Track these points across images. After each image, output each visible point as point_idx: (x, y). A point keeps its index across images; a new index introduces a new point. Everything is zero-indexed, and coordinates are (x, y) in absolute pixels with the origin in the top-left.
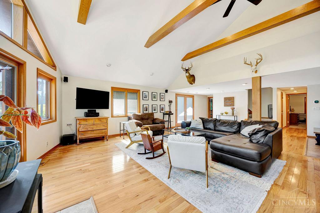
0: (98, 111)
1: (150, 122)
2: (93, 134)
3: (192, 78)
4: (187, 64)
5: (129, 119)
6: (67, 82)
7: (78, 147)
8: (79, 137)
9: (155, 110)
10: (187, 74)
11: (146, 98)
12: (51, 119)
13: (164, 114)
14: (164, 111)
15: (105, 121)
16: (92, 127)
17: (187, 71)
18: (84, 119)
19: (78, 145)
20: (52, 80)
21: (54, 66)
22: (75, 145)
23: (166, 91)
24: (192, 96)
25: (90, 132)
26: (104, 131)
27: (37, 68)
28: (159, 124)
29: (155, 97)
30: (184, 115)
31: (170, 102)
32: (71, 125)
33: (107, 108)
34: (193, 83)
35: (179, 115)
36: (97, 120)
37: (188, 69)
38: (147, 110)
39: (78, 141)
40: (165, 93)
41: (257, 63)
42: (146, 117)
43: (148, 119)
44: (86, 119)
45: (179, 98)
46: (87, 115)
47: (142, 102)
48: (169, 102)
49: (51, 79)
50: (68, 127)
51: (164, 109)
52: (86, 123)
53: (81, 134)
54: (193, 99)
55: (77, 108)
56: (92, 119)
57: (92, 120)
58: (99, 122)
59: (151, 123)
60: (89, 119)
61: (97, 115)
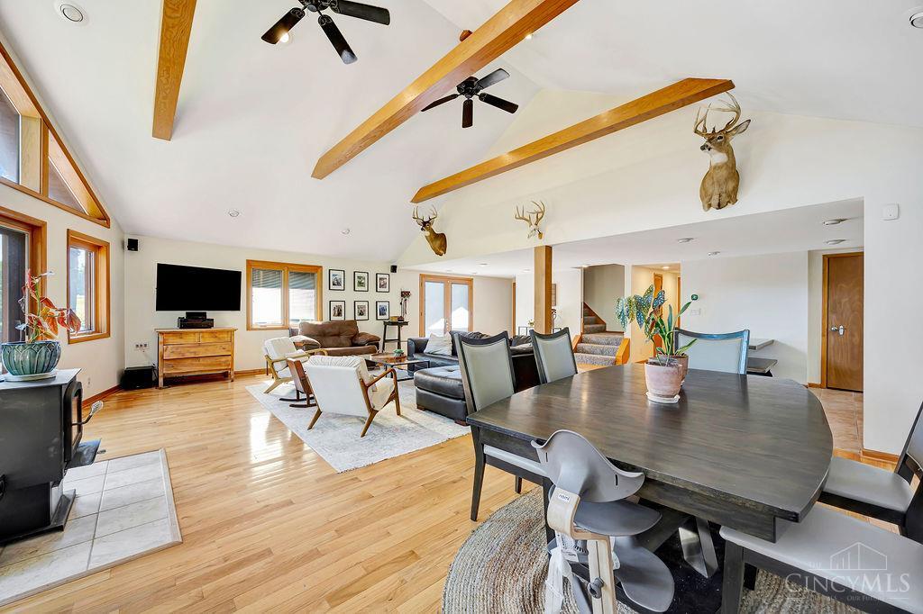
0: (210, 314)
1: (344, 342)
2: (198, 365)
3: (438, 243)
4: (425, 210)
5: (293, 333)
6: (136, 250)
7: (161, 392)
8: (163, 371)
9: (361, 314)
10: (428, 233)
11: (339, 284)
12: (97, 331)
13: (386, 324)
14: (386, 317)
15: (226, 337)
16: (193, 350)
17: (426, 225)
18: (174, 333)
19: (160, 388)
20: (99, 247)
21: (103, 219)
22: (154, 389)
23: (394, 269)
24: (469, 282)
25: (190, 361)
26: (224, 359)
27: (68, 230)
28: (364, 345)
29: (361, 284)
30: (443, 327)
31: (405, 294)
32: (145, 345)
33: (236, 307)
34: (442, 252)
35: (430, 328)
36: (206, 335)
37: (428, 222)
38: (339, 314)
39: (161, 380)
40: (389, 272)
41: (538, 220)
42: (335, 331)
43: (338, 335)
44: (181, 333)
45: (428, 285)
46: (184, 324)
47: (328, 295)
48: (402, 296)
49: (97, 247)
50: (139, 351)
51: (387, 313)
52: (177, 341)
53: (168, 366)
54: (471, 288)
55: (159, 308)
56: (194, 333)
57: (194, 336)
58: (212, 340)
59: (349, 342)
60: (187, 333)
61: (210, 324)
